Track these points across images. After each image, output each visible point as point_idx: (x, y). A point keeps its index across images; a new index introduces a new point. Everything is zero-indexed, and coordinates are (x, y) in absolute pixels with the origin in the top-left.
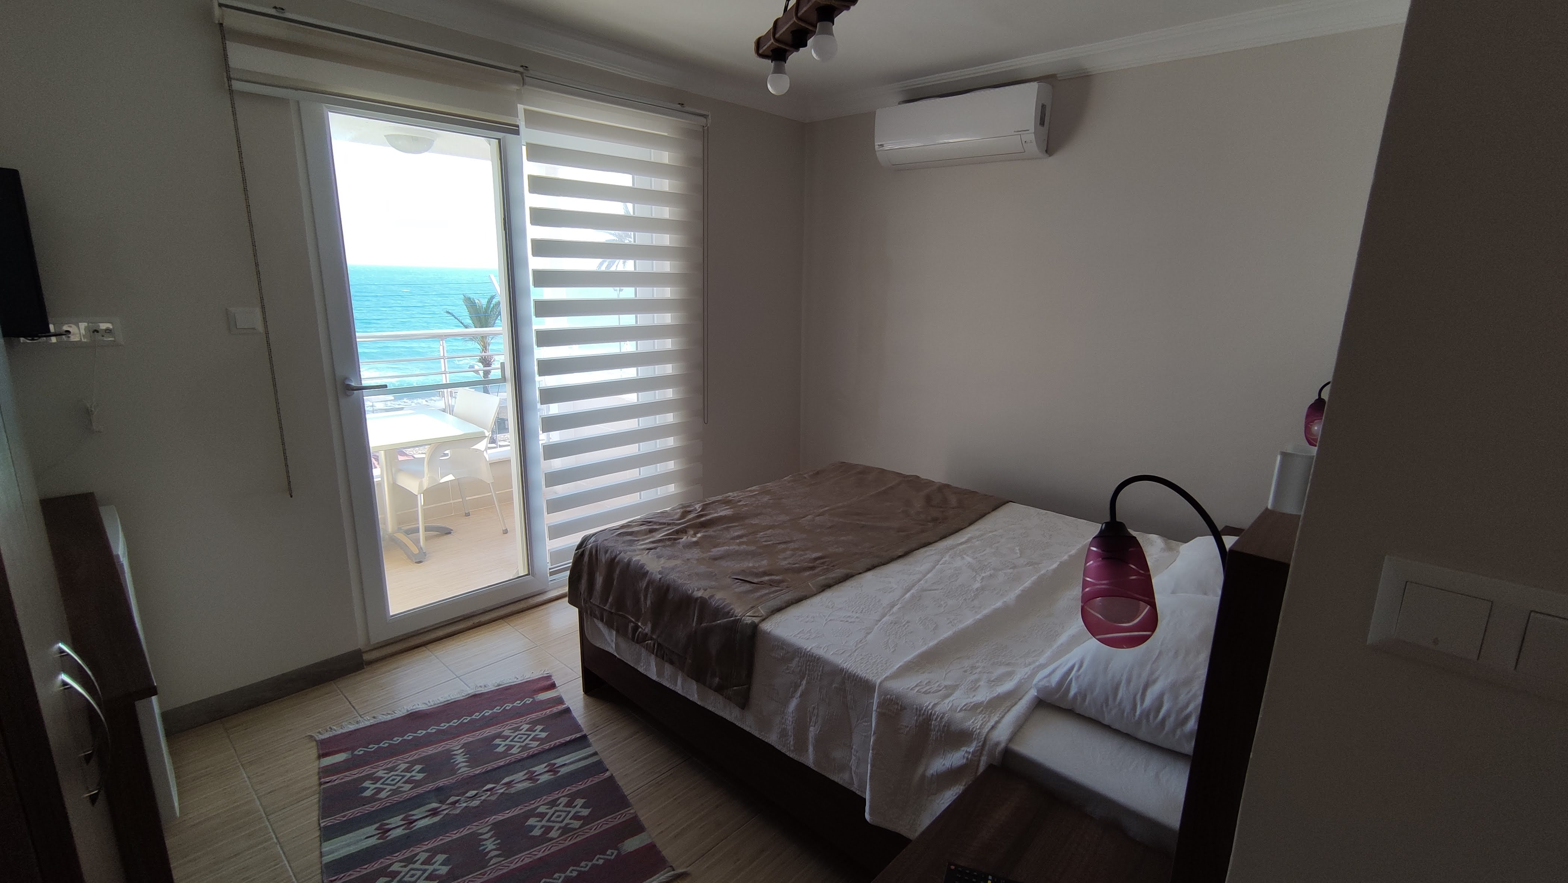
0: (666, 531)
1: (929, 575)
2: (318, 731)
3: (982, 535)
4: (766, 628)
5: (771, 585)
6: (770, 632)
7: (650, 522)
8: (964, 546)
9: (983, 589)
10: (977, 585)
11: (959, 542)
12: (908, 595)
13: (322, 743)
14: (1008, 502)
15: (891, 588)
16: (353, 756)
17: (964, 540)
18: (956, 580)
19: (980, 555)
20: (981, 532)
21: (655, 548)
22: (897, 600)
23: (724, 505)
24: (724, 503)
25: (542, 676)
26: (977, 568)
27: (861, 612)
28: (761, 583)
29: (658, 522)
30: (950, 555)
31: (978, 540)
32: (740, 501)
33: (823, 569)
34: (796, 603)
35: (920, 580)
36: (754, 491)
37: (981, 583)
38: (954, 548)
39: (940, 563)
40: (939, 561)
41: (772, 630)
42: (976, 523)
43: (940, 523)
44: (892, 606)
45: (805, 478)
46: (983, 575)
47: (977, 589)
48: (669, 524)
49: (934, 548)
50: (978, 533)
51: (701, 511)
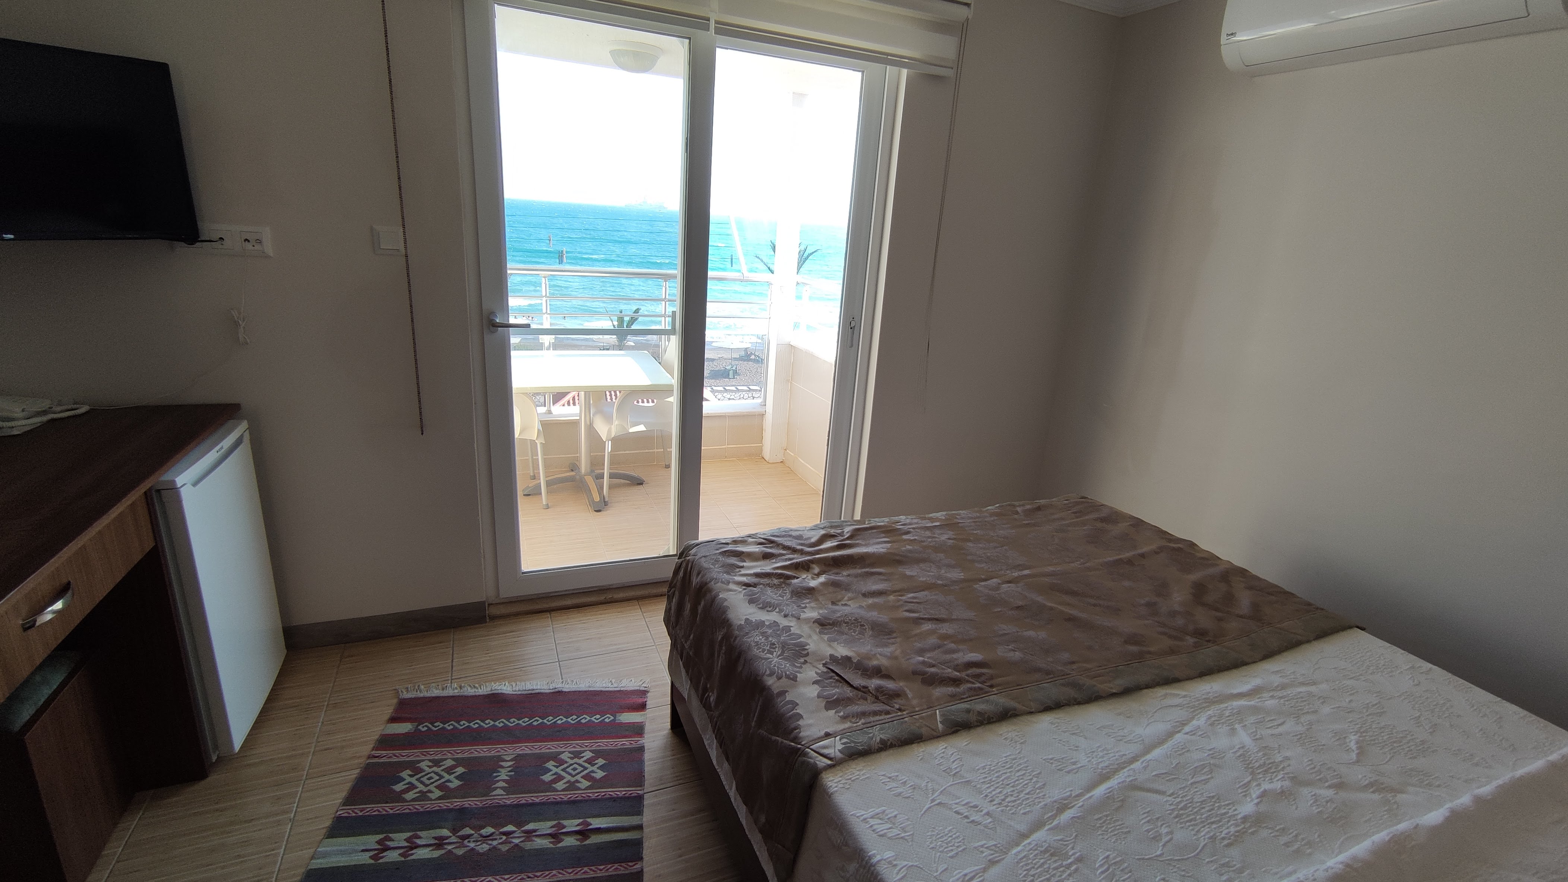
0: (786, 560)
1: (1156, 753)
2: (406, 686)
3: (1283, 687)
4: (829, 784)
5: (877, 698)
6: (832, 794)
7: (772, 542)
8: (1242, 702)
9: (1258, 820)
10: (1247, 808)
11: (1235, 691)
12: (1100, 791)
13: (403, 704)
14: (1350, 627)
15: (1074, 763)
16: (417, 730)
17: (1245, 688)
18: (1206, 781)
19: (1270, 731)
20: (1285, 681)
21: (755, 585)
22: (1075, 797)
23: (884, 535)
24: (883, 532)
25: (638, 688)
26: (1257, 764)
27: (1000, 804)
28: (864, 690)
29: (782, 544)
30: (1210, 717)
31: (1272, 697)
32: (908, 533)
33: (971, 689)
34: (900, 746)
35: (1134, 759)
36: (937, 520)
37: (1257, 804)
38: (1221, 702)
39: (1187, 729)
40: (1184, 725)
41: (836, 791)
42: (1277, 657)
43: (1209, 641)
44: (1062, 807)
45: (1017, 513)
46: (1266, 786)
47: (1245, 819)
48: (794, 551)
49: (1184, 693)
50: (1277, 680)
51: (848, 539)
